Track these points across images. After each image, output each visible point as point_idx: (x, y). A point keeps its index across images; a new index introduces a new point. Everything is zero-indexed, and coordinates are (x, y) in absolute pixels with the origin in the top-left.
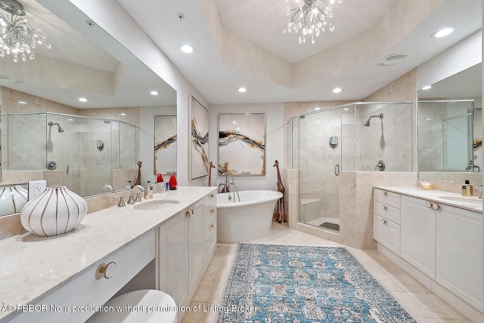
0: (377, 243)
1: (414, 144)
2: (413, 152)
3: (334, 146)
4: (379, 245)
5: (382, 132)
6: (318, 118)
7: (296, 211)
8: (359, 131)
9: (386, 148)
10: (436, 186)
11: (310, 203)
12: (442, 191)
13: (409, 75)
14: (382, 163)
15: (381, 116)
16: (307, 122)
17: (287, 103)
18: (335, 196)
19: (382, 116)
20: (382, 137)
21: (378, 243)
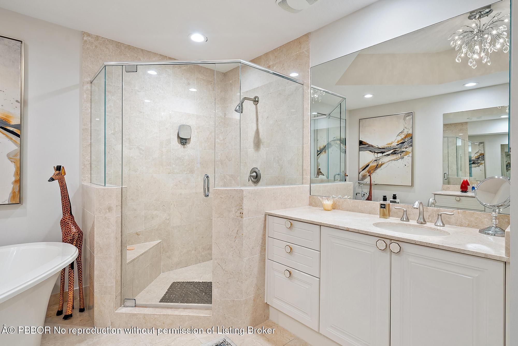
0: (268, 308)
1: (305, 144)
2: (304, 155)
3: (184, 141)
4: (271, 310)
5: (257, 124)
6: (157, 86)
7: (114, 284)
8: (219, 121)
9: (263, 150)
10: (337, 203)
11: (142, 254)
12: (345, 210)
13: (300, 43)
14: (257, 171)
15: (256, 101)
16: (136, 88)
17: (89, 35)
18: (186, 229)
19: (258, 101)
20: (257, 132)
21: (270, 307)
